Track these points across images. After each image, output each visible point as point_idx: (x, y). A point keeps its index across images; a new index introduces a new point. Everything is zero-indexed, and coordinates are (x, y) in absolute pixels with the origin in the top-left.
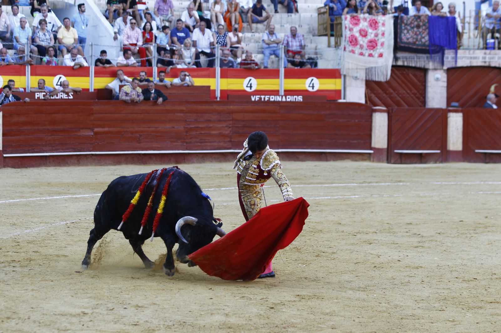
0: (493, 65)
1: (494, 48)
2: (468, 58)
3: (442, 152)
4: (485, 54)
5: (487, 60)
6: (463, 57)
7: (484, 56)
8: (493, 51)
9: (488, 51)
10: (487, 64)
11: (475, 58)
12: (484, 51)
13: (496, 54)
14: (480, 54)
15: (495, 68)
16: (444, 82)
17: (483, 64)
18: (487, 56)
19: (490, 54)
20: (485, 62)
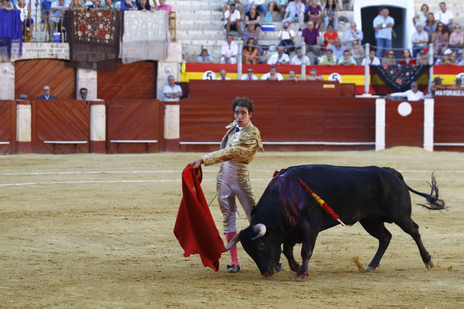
0: (60, 57)
1: (61, 42)
2: (35, 51)
3: (11, 143)
4: (52, 46)
5: (54, 52)
6: (31, 50)
7: (51, 48)
8: (60, 44)
9: (55, 44)
10: (54, 57)
11: (42, 51)
12: (51, 44)
13: (62, 47)
14: (47, 46)
15: (62, 60)
16: (12, 74)
17: (50, 57)
18: (54, 49)
19: (57, 47)
20: (52, 55)
